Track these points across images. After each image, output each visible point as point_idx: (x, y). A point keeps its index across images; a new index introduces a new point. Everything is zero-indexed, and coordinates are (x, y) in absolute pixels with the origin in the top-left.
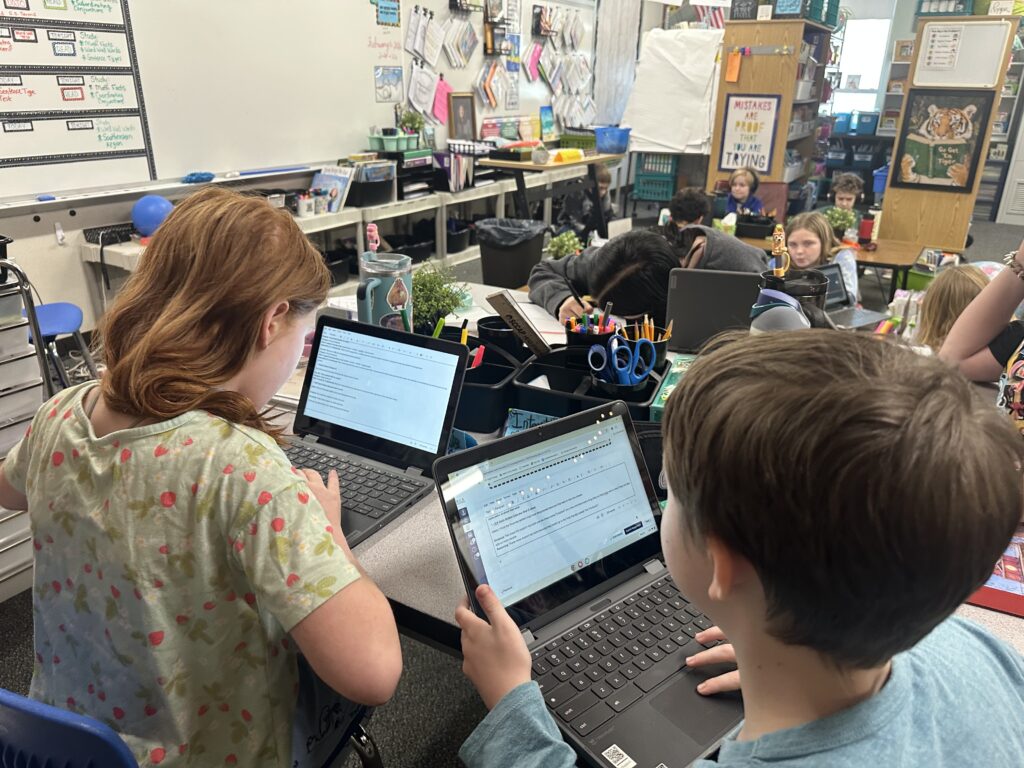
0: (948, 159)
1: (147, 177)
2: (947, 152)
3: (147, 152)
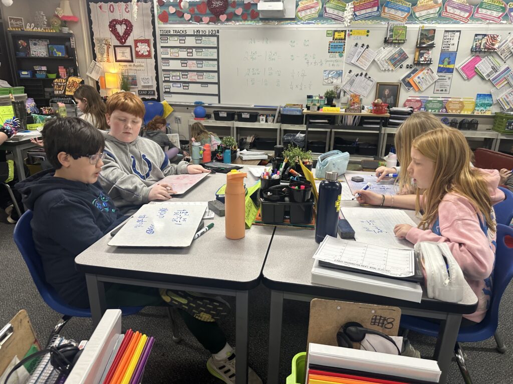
1: (217, 102)
3: (219, 95)
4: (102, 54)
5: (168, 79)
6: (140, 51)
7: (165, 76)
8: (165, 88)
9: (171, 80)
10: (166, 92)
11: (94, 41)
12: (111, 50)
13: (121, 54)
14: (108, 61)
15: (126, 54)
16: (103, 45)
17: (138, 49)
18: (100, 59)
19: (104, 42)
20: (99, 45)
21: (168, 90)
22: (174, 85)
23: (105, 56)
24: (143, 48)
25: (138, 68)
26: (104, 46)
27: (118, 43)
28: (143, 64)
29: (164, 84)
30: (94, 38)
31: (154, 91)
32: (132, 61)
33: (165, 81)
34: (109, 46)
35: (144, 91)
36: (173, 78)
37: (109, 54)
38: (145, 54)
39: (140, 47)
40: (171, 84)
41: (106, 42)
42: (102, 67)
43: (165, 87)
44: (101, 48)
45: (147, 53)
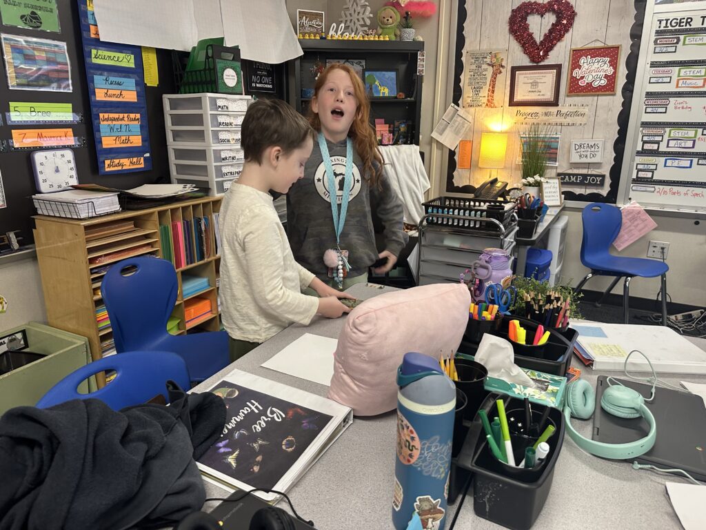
4: (477, 90)
5: (655, 147)
6: (582, 78)
7: (646, 138)
8: (639, 170)
9: (663, 148)
10: (639, 180)
11: (463, 59)
12: (504, 79)
13: (529, 87)
14: (490, 104)
15: (540, 87)
16: (485, 66)
17: (577, 73)
18: (469, 100)
19: (488, 60)
20: (474, 67)
21: (649, 175)
22: (669, 163)
23: (484, 92)
24: (594, 71)
25: (569, 120)
26: (486, 70)
27: (526, 61)
28: (586, 110)
29: (639, 159)
30: (464, 51)
31: (603, 176)
32: (555, 103)
33: (643, 153)
34: (497, 68)
35: (573, 175)
36: (672, 143)
37: (496, 89)
38: (596, 84)
39: (585, 67)
40: (661, 160)
41: (494, 60)
42: (470, 118)
43: (640, 167)
44: (478, 73)
45: (604, 82)
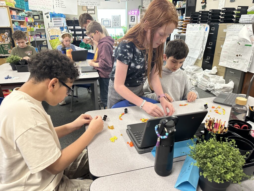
0: (7, 48)
2: (5, 46)
